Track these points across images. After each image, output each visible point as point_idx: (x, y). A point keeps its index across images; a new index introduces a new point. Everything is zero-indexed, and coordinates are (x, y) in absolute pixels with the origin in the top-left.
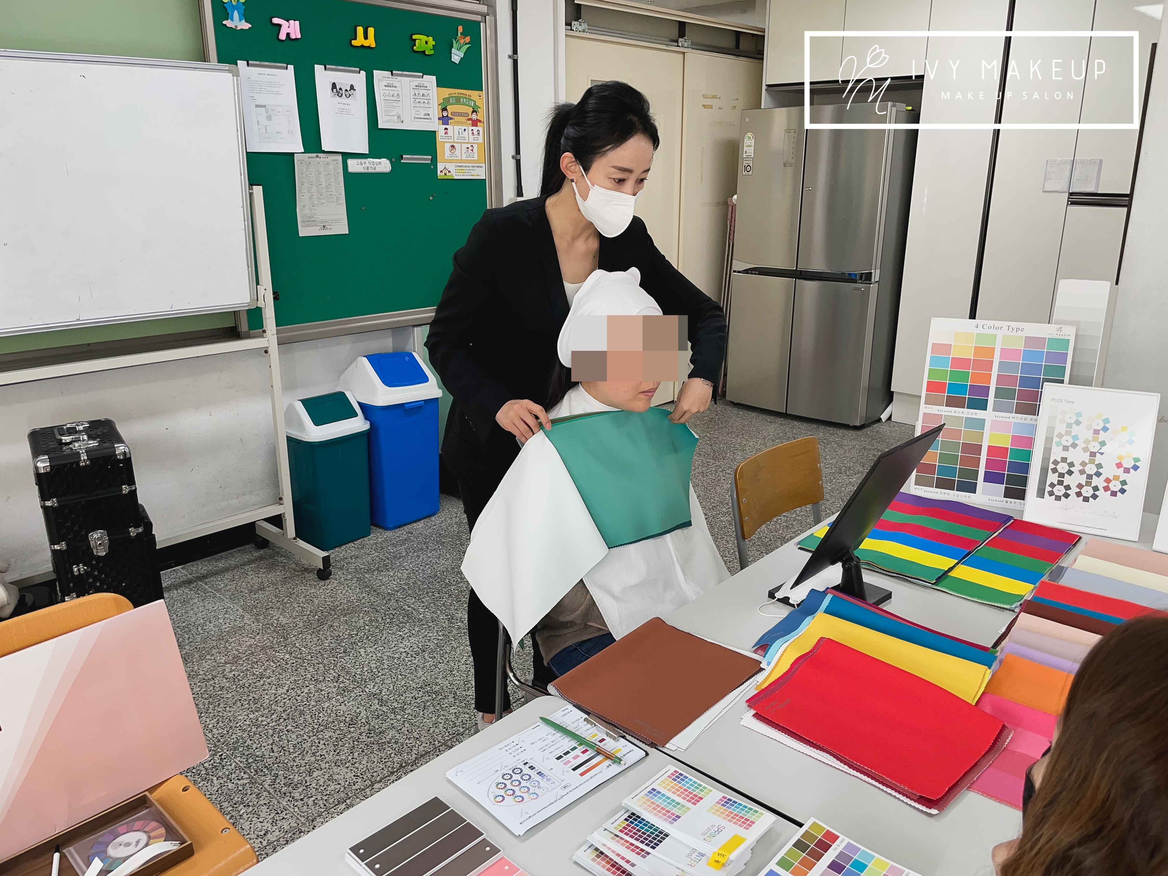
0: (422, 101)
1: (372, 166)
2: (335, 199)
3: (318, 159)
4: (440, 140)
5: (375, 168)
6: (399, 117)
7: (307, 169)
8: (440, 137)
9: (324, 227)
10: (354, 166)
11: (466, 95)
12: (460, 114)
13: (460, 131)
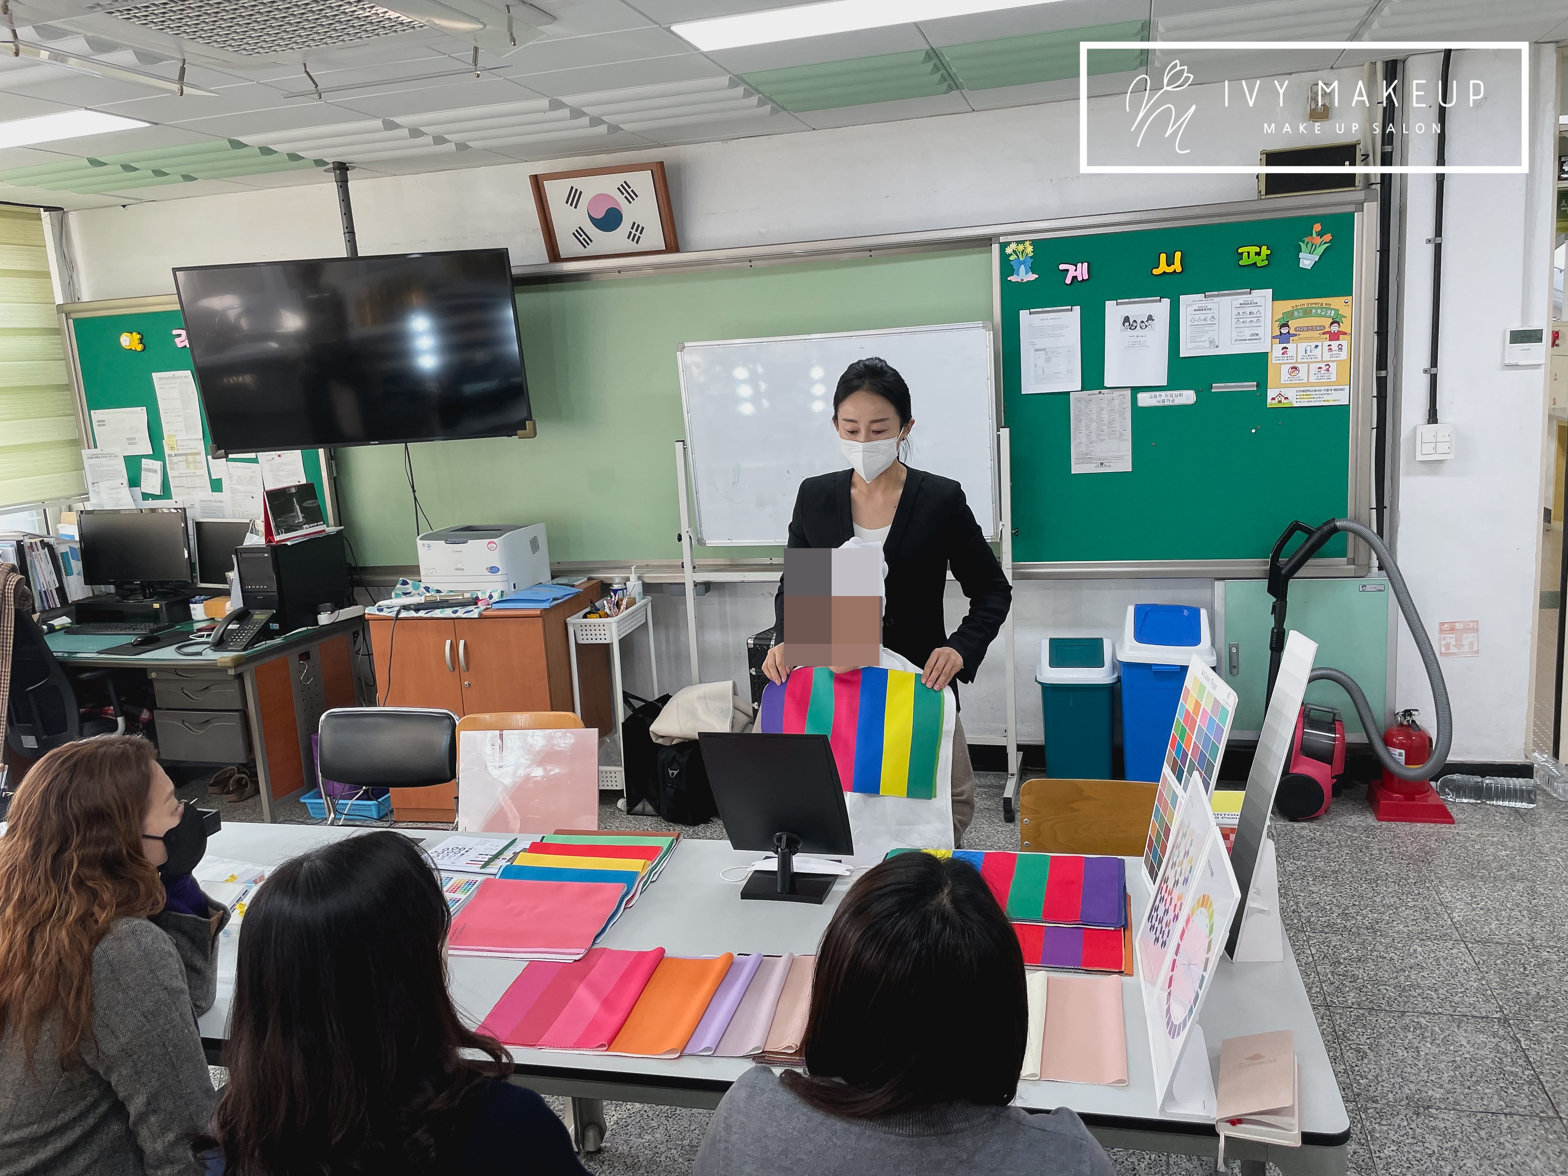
0: (1248, 320)
1: (1169, 398)
2: (1118, 435)
3: (1101, 395)
4: (1274, 362)
5: (1173, 401)
6: (1211, 342)
7: (1086, 407)
8: (1273, 359)
9: (1102, 464)
10: (1145, 400)
11: (1322, 305)
12: (1309, 329)
13: (1308, 349)
